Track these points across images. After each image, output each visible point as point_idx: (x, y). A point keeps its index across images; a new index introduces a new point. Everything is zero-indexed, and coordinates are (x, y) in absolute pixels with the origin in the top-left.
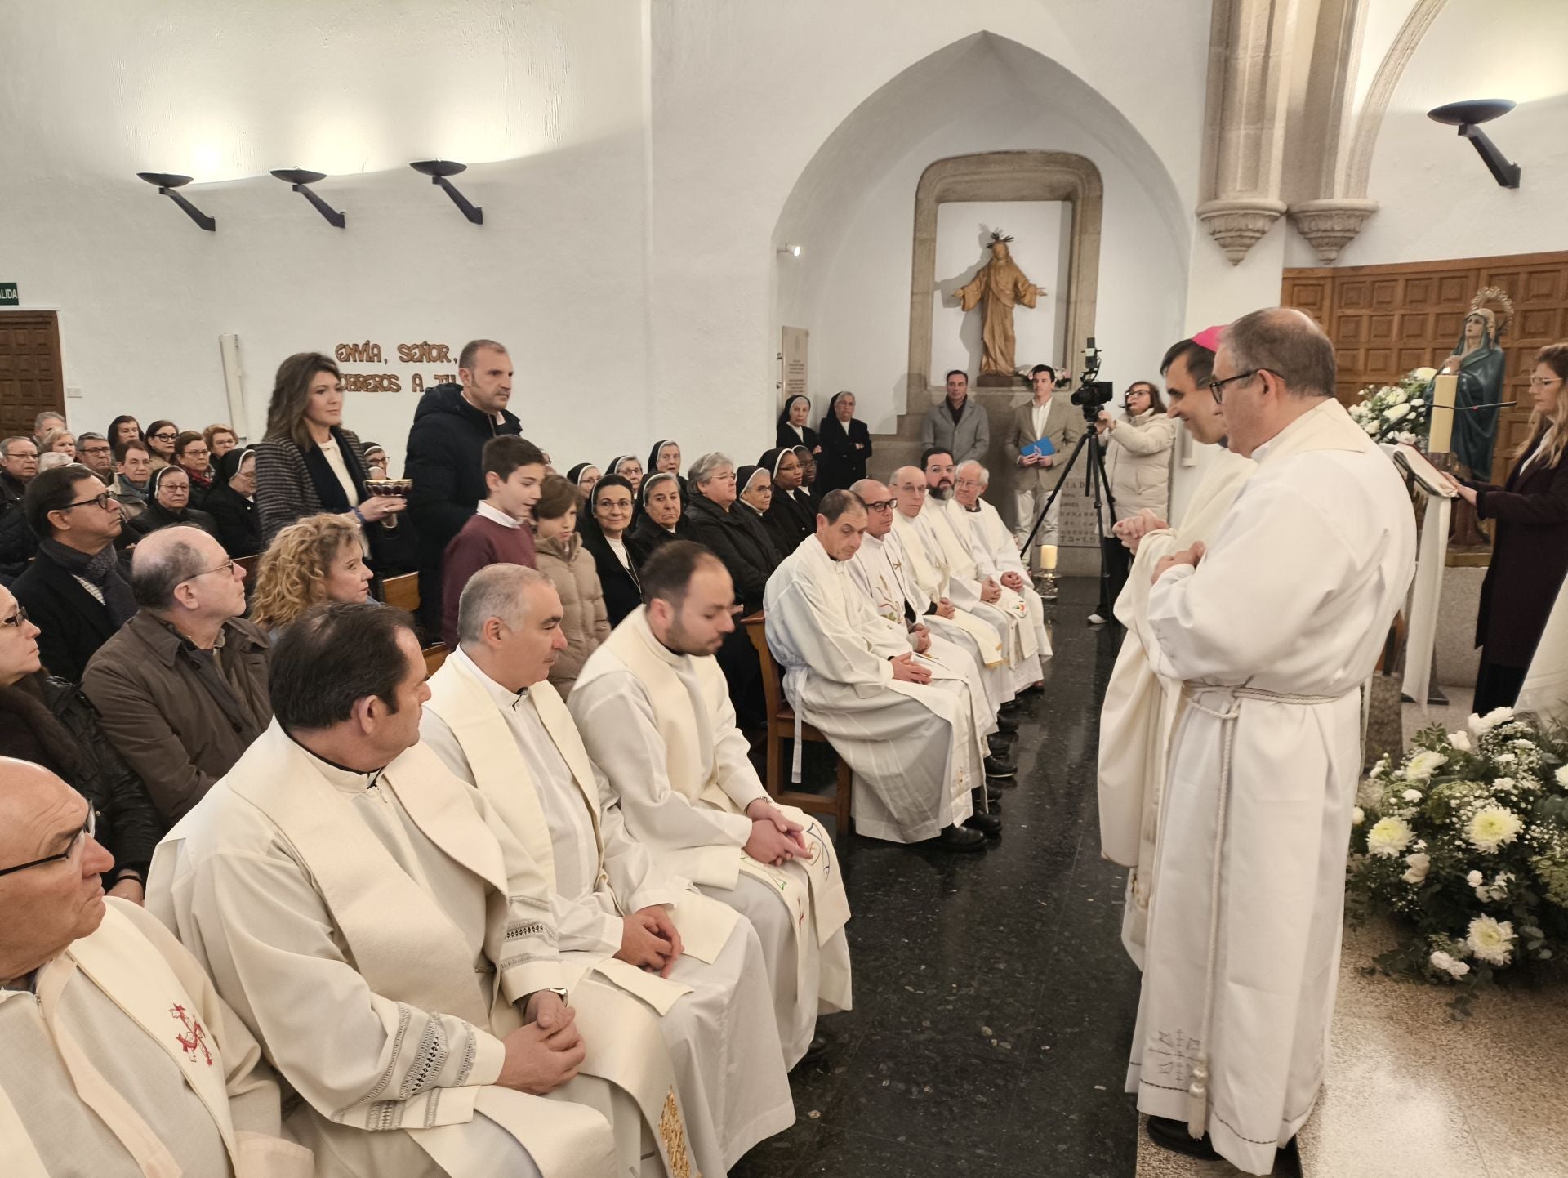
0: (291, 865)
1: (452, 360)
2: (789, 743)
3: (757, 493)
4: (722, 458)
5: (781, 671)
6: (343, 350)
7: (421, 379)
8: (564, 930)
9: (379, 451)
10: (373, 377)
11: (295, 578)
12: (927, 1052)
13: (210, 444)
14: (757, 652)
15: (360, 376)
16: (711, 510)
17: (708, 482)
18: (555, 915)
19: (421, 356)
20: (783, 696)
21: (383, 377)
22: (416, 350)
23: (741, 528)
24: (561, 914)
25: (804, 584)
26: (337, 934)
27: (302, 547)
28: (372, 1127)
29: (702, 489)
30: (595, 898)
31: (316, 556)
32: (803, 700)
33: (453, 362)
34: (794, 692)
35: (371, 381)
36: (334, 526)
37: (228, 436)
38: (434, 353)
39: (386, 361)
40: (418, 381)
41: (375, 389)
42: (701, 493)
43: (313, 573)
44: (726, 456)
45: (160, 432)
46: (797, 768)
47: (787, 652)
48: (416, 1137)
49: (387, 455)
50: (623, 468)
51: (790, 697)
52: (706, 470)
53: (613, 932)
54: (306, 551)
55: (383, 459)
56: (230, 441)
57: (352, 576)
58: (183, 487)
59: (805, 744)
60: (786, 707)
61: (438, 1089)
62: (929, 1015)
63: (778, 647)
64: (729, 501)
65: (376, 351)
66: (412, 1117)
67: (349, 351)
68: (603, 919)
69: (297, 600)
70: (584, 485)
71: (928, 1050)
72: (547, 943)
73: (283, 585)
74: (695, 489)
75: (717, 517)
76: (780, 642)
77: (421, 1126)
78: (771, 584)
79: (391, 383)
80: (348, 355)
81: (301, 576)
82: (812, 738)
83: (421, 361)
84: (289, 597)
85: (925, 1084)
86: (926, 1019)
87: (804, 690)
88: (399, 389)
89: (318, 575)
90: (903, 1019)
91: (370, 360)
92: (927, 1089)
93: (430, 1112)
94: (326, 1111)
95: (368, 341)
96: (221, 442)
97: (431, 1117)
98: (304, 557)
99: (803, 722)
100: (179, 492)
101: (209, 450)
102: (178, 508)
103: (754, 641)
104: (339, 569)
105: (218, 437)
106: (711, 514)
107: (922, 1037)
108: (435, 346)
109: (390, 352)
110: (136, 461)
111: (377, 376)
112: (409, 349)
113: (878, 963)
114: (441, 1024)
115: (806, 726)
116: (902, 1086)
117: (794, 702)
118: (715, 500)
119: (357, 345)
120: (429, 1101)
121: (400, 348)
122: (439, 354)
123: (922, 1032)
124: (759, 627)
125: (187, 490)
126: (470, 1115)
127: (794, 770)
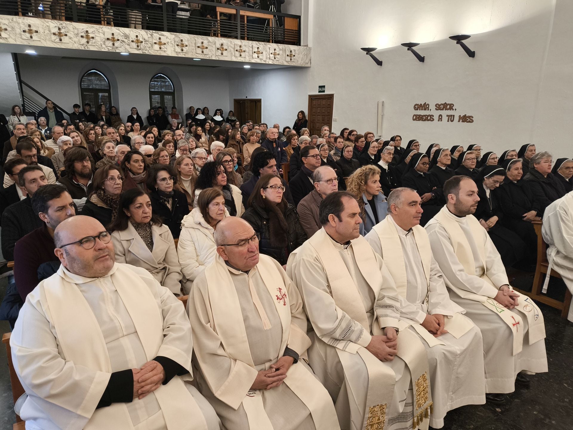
0: (319, 265)
1: (454, 109)
2: (544, 275)
3: (565, 170)
4: (548, 154)
5: (547, 246)
6: (417, 106)
7: (442, 116)
8: (403, 311)
9: (418, 142)
10: (425, 116)
11: (356, 184)
12: (561, 410)
13: (366, 138)
14: (536, 236)
15: (421, 115)
16: (536, 175)
17: (539, 163)
18: (401, 305)
19: (443, 108)
20: (546, 256)
21: (428, 116)
22: (442, 106)
23: (550, 184)
24: (403, 305)
25: (562, 212)
26: (329, 286)
27: (360, 175)
28: (329, 343)
29: (536, 166)
30: (420, 305)
31: (363, 178)
32: (553, 260)
33: (455, 110)
34: (550, 255)
35: (424, 117)
36: (370, 169)
37: (372, 135)
38: (448, 107)
39: (430, 110)
40: (440, 117)
41: (425, 120)
42: (534, 168)
43: (362, 183)
44: (550, 154)
45: (352, 134)
46: (545, 287)
47: (549, 238)
48: (337, 350)
49: (420, 144)
50: (510, 154)
51: (548, 257)
52: (538, 158)
53: (422, 317)
54: (361, 176)
55: (419, 145)
56: (372, 137)
57: (374, 185)
58: (351, 152)
59: (551, 277)
60: (547, 261)
61: (349, 341)
62: (570, 398)
63: (546, 236)
64: (547, 173)
65: (427, 106)
66: (340, 345)
67: (418, 106)
68: (418, 312)
69: (356, 190)
70: (490, 160)
71: (561, 409)
72: (395, 312)
73: (353, 186)
74: (532, 165)
75: (538, 179)
76: (547, 234)
77: (342, 349)
78: (547, 209)
79: (431, 118)
80: (418, 108)
81: (358, 183)
82: (555, 276)
83: (443, 110)
84: (354, 189)
85: (554, 420)
86: (568, 398)
87: (555, 256)
88: (433, 120)
89: (363, 184)
90: (556, 395)
91: (425, 109)
92: (553, 422)
93: (345, 347)
94: (318, 335)
95: (426, 103)
96: (370, 137)
97: (345, 348)
98: (360, 177)
99: (552, 269)
100: (350, 152)
101: (365, 140)
102: (349, 158)
103: (536, 231)
104: (370, 183)
105: (369, 135)
106: (536, 177)
107: (562, 404)
108: (449, 104)
109: (432, 107)
110: (340, 142)
111: (426, 115)
112: (439, 105)
113: (555, 371)
114: (355, 323)
115: (552, 270)
116: (542, 417)
117: (549, 259)
118: (540, 172)
119: (421, 104)
120: (346, 344)
121: (436, 105)
122: (450, 107)
123: (563, 402)
124: (539, 226)
125: (352, 152)
126: (355, 353)
127: (544, 287)
